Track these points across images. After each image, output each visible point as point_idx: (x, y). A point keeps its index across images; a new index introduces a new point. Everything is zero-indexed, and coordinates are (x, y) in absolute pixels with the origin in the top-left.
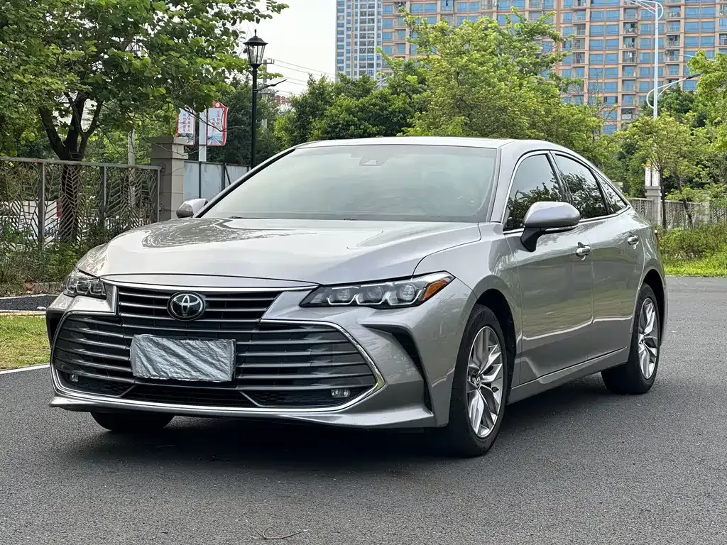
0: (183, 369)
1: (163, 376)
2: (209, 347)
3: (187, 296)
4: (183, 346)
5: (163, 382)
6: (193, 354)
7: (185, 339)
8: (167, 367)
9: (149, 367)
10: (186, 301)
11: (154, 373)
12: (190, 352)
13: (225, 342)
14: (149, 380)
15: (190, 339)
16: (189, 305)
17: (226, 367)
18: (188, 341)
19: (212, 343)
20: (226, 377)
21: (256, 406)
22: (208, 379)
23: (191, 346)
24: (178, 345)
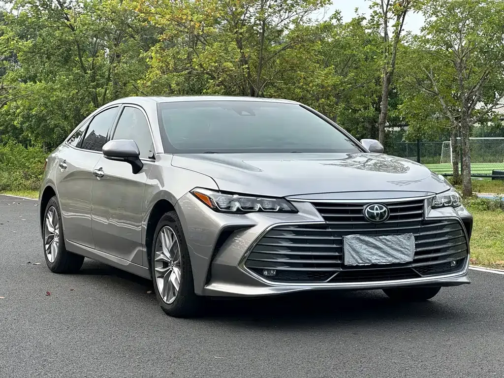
0: (380, 256)
1: (368, 263)
2: (399, 240)
3: (376, 206)
4: (381, 240)
5: (367, 267)
6: (387, 246)
7: (382, 236)
8: (370, 256)
9: (357, 257)
10: (377, 209)
11: (361, 262)
12: (385, 244)
13: (408, 235)
14: (357, 267)
15: (385, 235)
16: (379, 212)
17: (409, 252)
18: (384, 237)
19: (399, 236)
20: (409, 259)
21: (420, 277)
22: (398, 261)
23: (386, 240)
24: (376, 240)
